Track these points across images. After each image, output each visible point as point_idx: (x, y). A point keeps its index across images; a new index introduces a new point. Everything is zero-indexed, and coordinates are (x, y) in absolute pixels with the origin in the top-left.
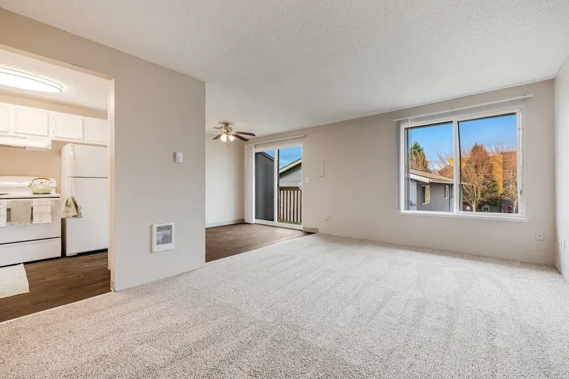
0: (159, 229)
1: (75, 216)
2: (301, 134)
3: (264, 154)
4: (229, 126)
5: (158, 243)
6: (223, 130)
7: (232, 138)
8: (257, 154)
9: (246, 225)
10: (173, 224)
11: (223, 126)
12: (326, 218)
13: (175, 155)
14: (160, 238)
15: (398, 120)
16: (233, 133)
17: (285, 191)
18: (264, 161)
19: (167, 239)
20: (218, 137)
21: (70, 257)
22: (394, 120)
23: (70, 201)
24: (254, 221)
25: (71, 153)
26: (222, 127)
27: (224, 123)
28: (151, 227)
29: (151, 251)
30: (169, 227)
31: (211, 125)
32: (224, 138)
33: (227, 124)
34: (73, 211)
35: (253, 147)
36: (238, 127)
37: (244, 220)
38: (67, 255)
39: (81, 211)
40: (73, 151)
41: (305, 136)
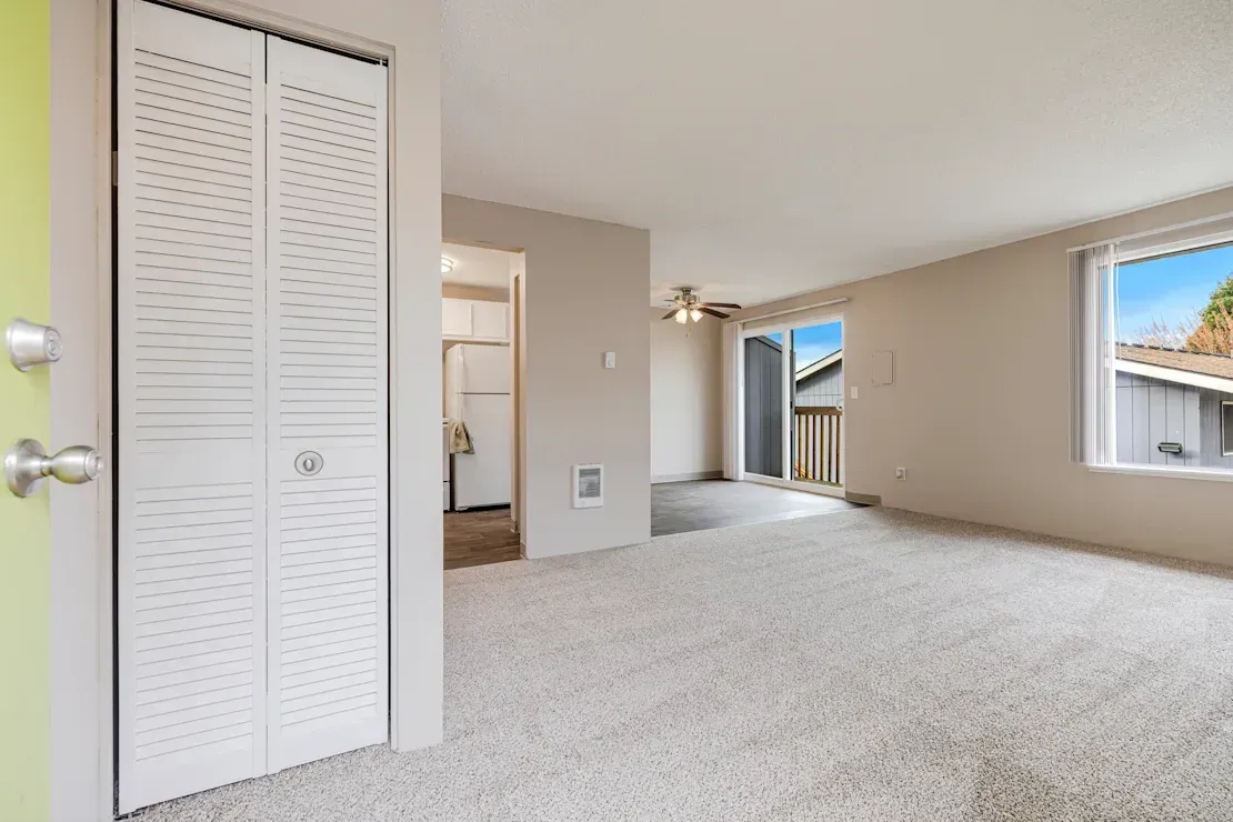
0: (583, 473)
1: (466, 452)
2: (839, 296)
3: (762, 340)
4: (692, 293)
5: (581, 495)
6: (681, 302)
7: (697, 316)
8: (747, 341)
9: (726, 483)
10: (601, 467)
11: (681, 294)
12: (898, 474)
13: (604, 356)
14: (584, 487)
15: (1081, 248)
16: (699, 305)
17: (811, 417)
18: (764, 353)
19: (593, 490)
20: (672, 314)
21: (460, 512)
22: (1069, 250)
23: (461, 428)
24: (742, 473)
25: (461, 358)
26: (677, 298)
27: (682, 289)
28: (572, 468)
29: (572, 507)
30: (596, 472)
31: (661, 294)
32: (681, 316)
33: (686, 291)
34: (463, 445)
35: (740, 327)
36: (709, 293)
37: (721, 473)
38: (457, 509)
39: (475, 444)
40: (463, 354)
41: (849, 300)
